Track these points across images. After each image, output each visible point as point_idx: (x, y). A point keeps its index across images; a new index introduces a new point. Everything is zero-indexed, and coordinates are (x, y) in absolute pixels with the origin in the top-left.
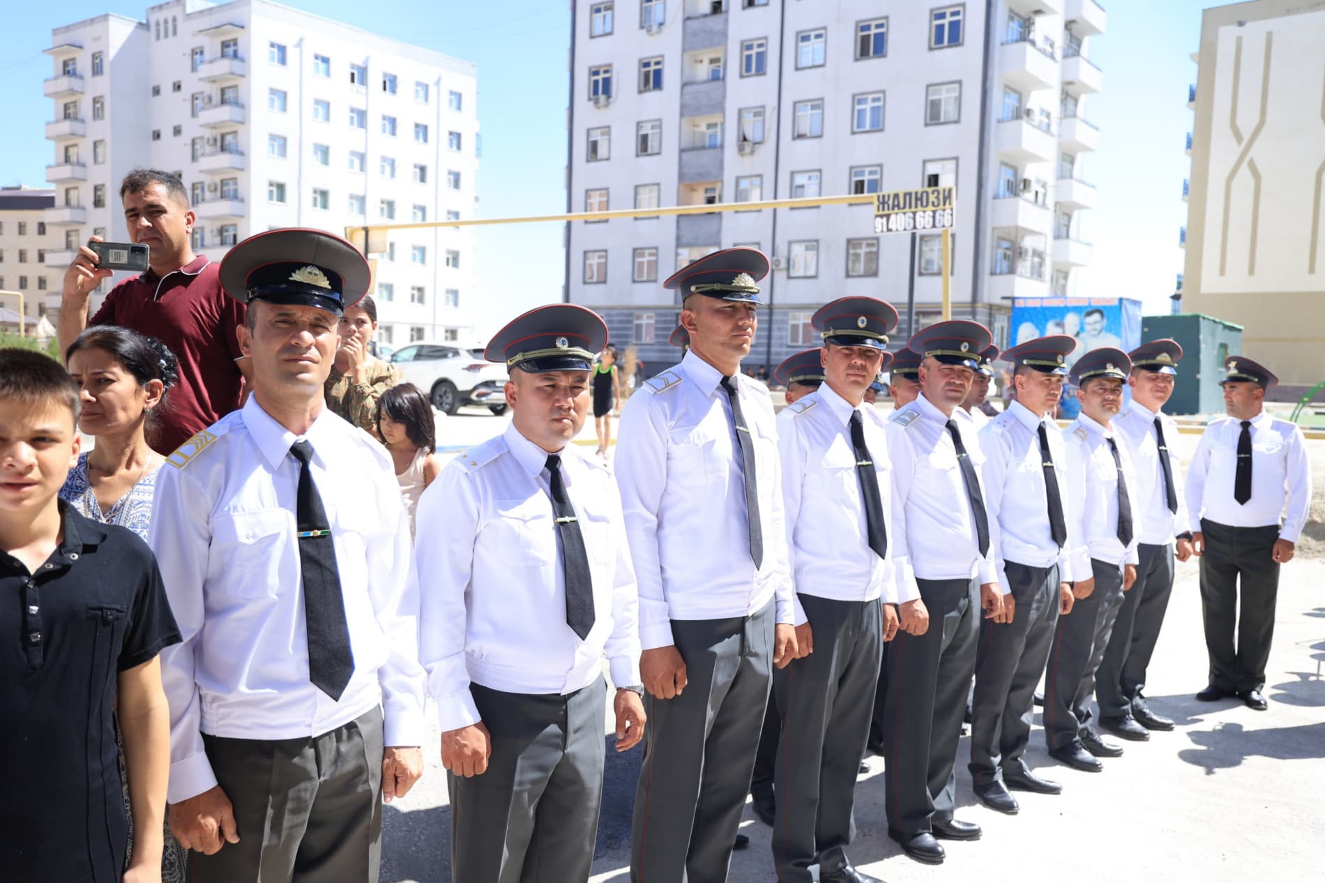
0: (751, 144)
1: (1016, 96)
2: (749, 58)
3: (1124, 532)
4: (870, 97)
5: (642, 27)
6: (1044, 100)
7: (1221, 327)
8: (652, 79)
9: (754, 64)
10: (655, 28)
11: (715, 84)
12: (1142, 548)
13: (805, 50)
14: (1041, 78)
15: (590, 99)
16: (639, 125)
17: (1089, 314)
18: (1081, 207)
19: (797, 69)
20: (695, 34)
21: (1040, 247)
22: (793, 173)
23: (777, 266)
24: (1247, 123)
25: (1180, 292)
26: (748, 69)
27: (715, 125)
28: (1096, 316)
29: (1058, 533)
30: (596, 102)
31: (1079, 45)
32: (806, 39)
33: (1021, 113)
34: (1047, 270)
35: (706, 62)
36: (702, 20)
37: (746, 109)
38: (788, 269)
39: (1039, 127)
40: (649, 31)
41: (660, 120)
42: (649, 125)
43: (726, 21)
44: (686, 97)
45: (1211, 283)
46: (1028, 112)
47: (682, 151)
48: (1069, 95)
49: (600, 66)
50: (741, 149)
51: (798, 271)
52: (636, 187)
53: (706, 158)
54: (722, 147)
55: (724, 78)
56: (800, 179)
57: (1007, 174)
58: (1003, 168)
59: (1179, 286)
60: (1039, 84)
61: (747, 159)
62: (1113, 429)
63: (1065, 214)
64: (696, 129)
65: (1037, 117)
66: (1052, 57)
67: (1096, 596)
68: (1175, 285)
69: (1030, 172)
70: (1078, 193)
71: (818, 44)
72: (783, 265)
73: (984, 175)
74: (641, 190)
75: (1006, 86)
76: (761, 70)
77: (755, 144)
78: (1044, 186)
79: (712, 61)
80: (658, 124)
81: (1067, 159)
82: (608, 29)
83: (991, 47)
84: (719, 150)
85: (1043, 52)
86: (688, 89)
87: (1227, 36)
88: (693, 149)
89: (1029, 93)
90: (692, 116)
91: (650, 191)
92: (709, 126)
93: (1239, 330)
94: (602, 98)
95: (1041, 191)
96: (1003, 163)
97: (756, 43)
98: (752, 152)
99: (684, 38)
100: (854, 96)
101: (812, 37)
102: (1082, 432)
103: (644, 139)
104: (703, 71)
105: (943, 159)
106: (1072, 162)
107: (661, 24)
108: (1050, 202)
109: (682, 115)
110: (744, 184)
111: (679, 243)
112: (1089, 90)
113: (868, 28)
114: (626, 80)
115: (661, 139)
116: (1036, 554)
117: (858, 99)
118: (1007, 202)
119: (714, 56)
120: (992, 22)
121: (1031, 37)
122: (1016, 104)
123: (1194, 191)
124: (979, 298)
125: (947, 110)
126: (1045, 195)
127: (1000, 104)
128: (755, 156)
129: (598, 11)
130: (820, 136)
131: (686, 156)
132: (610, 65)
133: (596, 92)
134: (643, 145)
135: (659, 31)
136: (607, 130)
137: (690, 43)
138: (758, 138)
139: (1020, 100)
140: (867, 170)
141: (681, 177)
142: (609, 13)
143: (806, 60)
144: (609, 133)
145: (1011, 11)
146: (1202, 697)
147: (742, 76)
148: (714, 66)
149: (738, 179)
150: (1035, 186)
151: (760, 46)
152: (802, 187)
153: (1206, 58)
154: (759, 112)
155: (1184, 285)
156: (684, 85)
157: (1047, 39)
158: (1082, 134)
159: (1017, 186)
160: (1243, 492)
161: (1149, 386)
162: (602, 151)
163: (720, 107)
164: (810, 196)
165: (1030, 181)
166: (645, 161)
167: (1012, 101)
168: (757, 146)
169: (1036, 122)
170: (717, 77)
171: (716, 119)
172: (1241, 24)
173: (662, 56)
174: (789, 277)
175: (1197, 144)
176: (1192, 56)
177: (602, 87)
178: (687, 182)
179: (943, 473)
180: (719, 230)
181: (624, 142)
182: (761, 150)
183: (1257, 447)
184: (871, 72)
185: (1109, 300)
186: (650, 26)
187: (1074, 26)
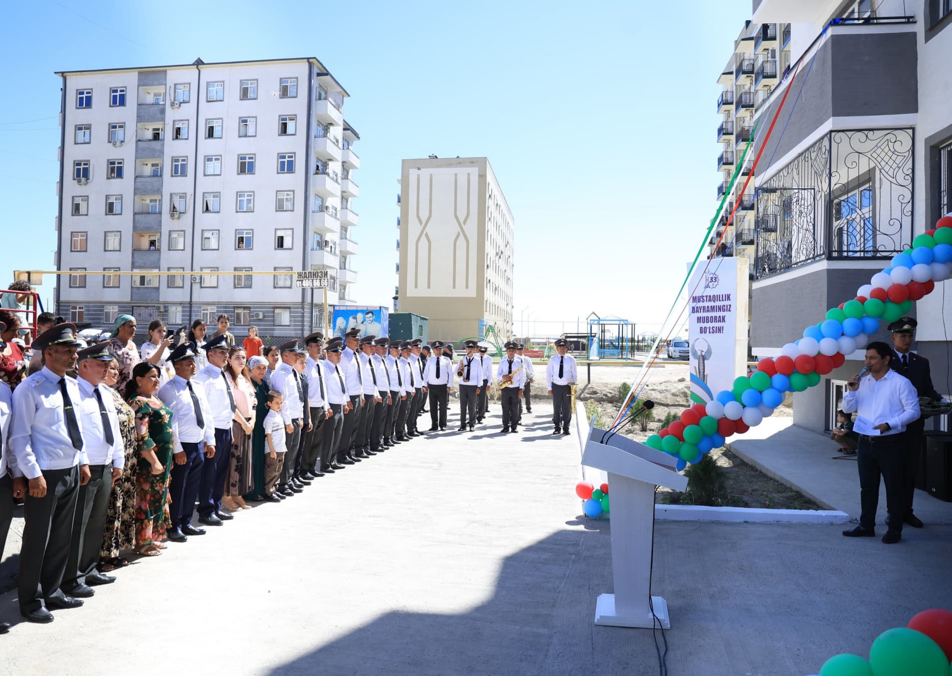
0: (178, 213)
1: (321, 200)
2: (176, 166)
3: (412, 384)
4: (246, 194)
5: (109, 142)
6: (333, 202)
7: (419, 318)
8: (115, 170)
9: (179, 170)
10: (118, 144)
11: (156, 179)
12: (416, 388)
13: (209, 166)
14: (333, 192)
15: (74, 179)
16: (107, 197)
17: (367, 313)
18: (351, 253)
19: (205, 175)
20: (143, 150)
21: (334, 275)
22: (203, 231)
23: (194, 281)
24: (424, 216)
25: (398, 296)
26: (176, 172)
27: (156, 200)
28: (370, 315)
29: (400, 384)
30: (79, 181)
31: (348, 173)
32: (210, 160)
33: (323, 208)
34: (337, 286)
35: (150, 165)
36: (149, 143)
37: (175, 194)
38: (201, 282)
39: (331, 216)
40: (114, 145)
41: (121, 195)
42: (114, 197)
43: (163, 145)
44: (137, 184)
45: (411, 292)
46: (327, 208)
47: (135, 214)
48: (344, 198)
49: (82, 161)
50: (172, 216)
51: (206, 283)
52: (106, 232)
53: (151, 219)
54: (160, 213)
55: (161, 176)
56: (206, 234)
57: (318, 238)
58: (315, 235)
59: (397, 292)
60: (332, 195)
61: (176, 221)
62: (409, 360)
63: (343, 256)
64: (144, 202)
65: (331, 210)
66: (337, 181)
67: (407, 400)
68: (395, 292)
69: (328, 237)
70: (350, 247)
71: (218, 163)
72: (198, 280)
73: (307, 238)
74: (108, 234)
75: (316, 195)
76: (184, 174)
77: (180, 213)
78: (335, 244)
79: (153, 165)
80: (120, 198)
81: (344, 229)
82: (87, 140)
83: (309, 176)
84: (159, 215)
85: (332, 179)
86: (138, 180)
87: (413, 173)
88: (142, 213)
89: (327, 198)
90: (142, 195)
91: (115, 235)
92: (151, 201)
93: (427, 319)
94: (83, 180)
95: (333, 246)
96: (315, 233)
97: (181, 159)
98: (179, 218)
99: (136, 151)
100: (237, 193)
101: (214, 159)
102: (403, 361)
103: (111, 205)
104: (148, 170)
105: (285, 229)
106: (346, 231)
107: (122, 142)
108: (338, 252)
109: (135, 194)
110: (174, 235)
111: (134, 266)
112: (353, 196)
113: (245, 158)
114: (99, 171)
115: (122, 206)
116: (396, 388)
117: (239, 194)
118: (318, 253)
119: (155, 162)
120: (309, 163)
121: (327, 171)
122: (321, 204)
123: (401, 245)
124: (305, 301)
125: (287, 205)
126: (335, 248)
127: (313, 204)
128: (181, 220)
129: (80, 129)
130: (219, 212)
131: (137, 216)
132: (89, 161)
133: (78, 175)
134: (110, 209)
135: (121, 146)
136: (86, 198)
137: (141, 154)
138: (182, 210)
139: (322, 201)
140: (245, 232)
141: (135, 228)
142: (87, 132)
143: (210, 171)
144: (88, 200)
145: (318, 158)
146: (430, 430)
147: (172, 176)
148: (154, 168)
149: (170, 232)
150: (330, 244)
151: (183, 160)
152: (209, 238)
153: (404, 181)
154: (183, 196)
155: (399, 293)
156: (136, 177)
157: (334, 172)
158: (351, 217)
159: (322, 244)
160: (438, 376)
161: (416, 350)
162: (83, 210)
163: (159, 191)
164: (213, 244)
165: (328, 242)
166: (110, 217)
167: (319, 202)
168: (181, 214)
169: (330, 213)
170: (157, 174)
171: (157, 197)
172: (419, 169)
173: (123, 160)
174: (201, 287)
175: (401, 222)
176: (398, 181)
177: (82, 172)
178: (138, 230)
179: (382, 369)
180: (159, 259)
181: (97, 206)
182: (184, 216)
183: (441, 364)
184: (246, 182)
185: (375, 307)
186: (115, 142)
187: (345, 164)
